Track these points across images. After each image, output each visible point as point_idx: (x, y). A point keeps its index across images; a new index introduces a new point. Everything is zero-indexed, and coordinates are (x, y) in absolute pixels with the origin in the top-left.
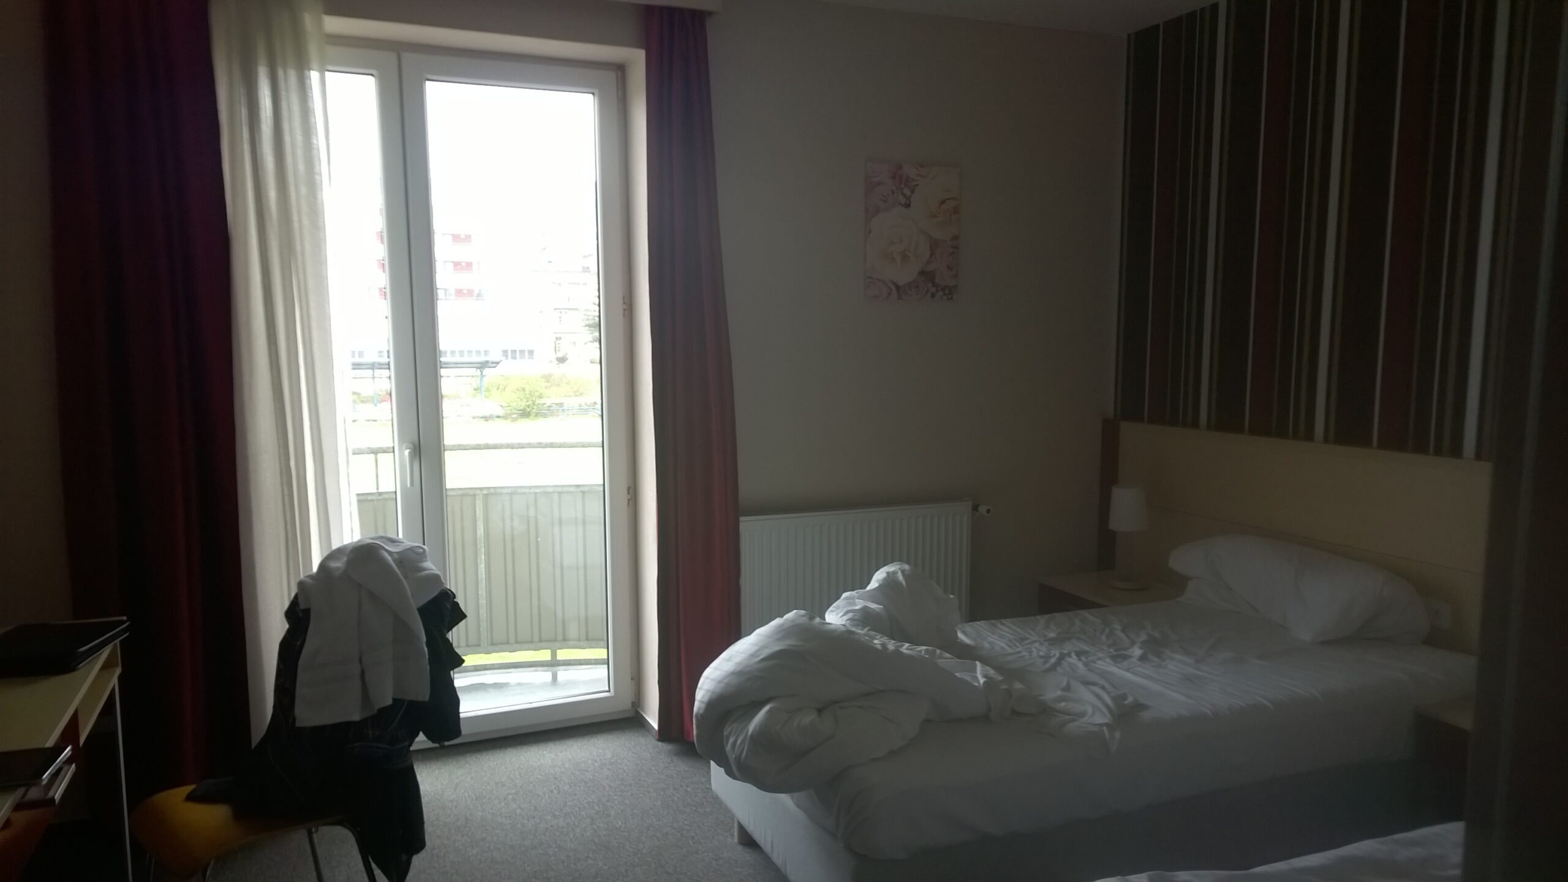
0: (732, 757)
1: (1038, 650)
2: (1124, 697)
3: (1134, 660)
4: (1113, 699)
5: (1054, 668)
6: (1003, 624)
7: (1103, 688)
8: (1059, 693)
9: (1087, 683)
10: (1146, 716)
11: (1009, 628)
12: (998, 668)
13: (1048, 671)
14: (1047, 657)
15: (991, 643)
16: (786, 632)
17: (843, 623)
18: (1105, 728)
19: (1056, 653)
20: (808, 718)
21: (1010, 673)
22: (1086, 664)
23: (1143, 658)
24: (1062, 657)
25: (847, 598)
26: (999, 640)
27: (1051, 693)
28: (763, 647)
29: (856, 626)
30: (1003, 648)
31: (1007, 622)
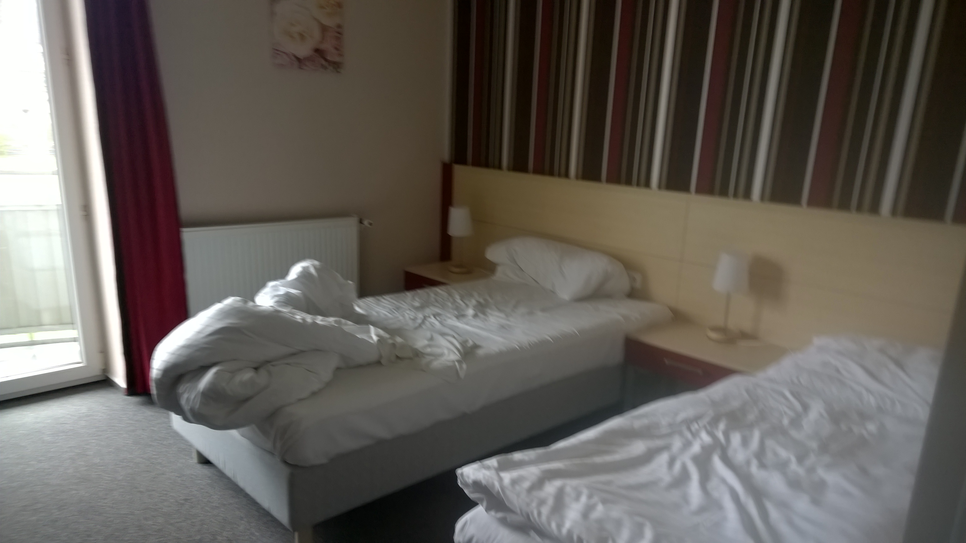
0: (186, 408)
1: (409, 314)
2: (466, 341)
3: (470, 318)
4: (461, 344)
5: (420, 326)
6: (384, 299)
7: (454, 337)
8: (426, 342)
9: (443, 334)
10: (480, 352)
11: (389, 301)
12: (384, 329)
13: (416, 328)
14: (414, 320)
15: (377, 312)
16: (225, 314)
17: (272, 305)
18: (457, 364)
19: (420, 316)
20: (248, 375)
21: (393, 332)
22: (441, 323)
23: (475, 316)
24: (425, 318)
25: (273, 286)
26: (383, 310)
27: (420, 343)
28: (208, 326)
29: (280, 306)
30: (386, 315)
31: (387, 297)
